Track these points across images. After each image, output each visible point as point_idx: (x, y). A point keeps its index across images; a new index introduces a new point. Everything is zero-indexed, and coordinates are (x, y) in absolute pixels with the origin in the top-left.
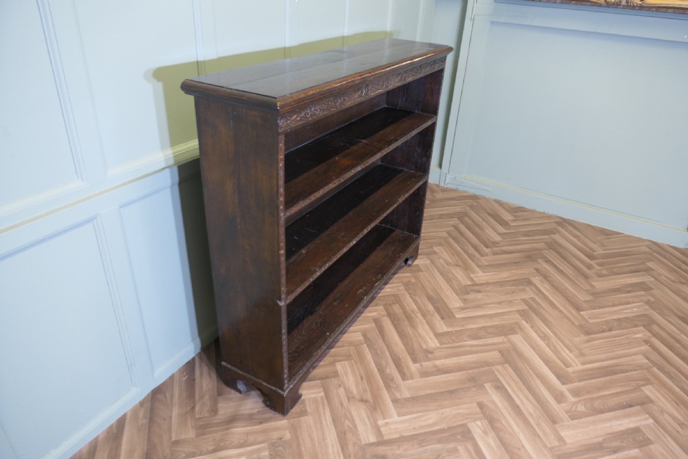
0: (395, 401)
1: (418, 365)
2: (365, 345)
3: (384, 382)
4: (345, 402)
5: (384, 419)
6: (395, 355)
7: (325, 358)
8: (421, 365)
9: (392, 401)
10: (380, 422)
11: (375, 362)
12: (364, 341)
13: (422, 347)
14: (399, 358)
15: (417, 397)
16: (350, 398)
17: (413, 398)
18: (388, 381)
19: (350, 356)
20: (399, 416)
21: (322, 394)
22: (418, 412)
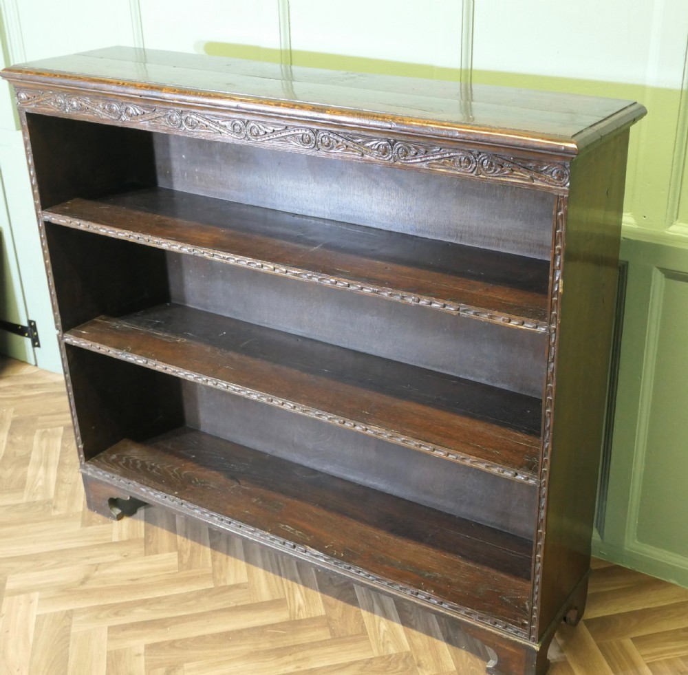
0: (69, 614)
1: (142, 650)
2: (213, 586)
3: (116, 605)
4: (90, 561)
5: (39, 599)
6: (177, 623)
7: (189, 541)
8: (139, 655)
9: (72, 610)
10: (36, 596)
11: (166, 597)
12: (223, 584)
13: (188, 661)
14: (166, 627)
15: (69, 641)
16: (97, 567)
17: (68, 635)
18: (117, 609)
19: (190, 567)
20: (38, 616)
21: (115, 539)
22: (36, 640)
